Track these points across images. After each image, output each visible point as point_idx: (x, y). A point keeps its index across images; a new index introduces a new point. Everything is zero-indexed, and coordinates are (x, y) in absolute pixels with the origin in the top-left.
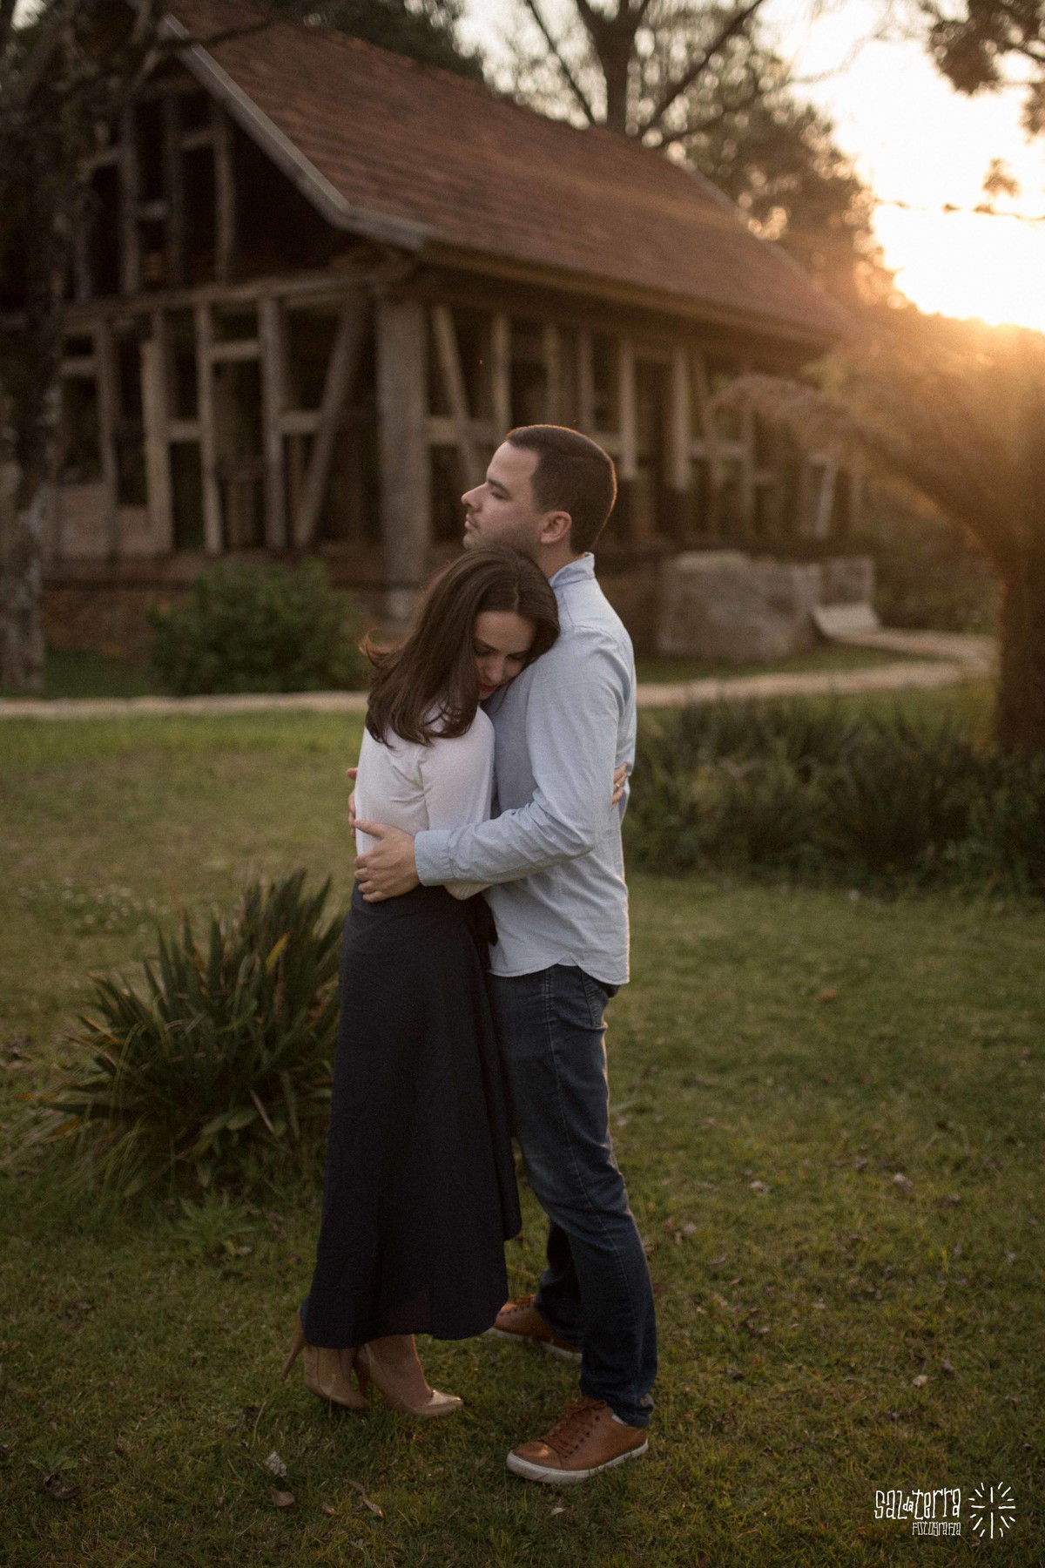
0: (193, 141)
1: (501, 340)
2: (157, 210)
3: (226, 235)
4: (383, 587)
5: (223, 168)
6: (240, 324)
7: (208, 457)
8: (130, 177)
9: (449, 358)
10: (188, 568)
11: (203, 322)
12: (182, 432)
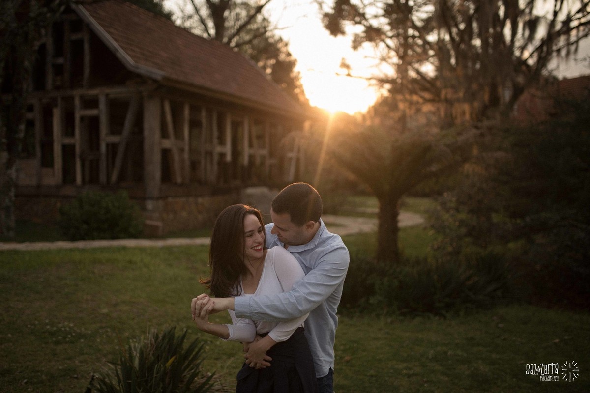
0: (74, 37)
1: (187, 112)
2: (61, 61)
3: (87, 71)
4: (144, 199)
5: (86, 47)
6: (92, 103)
7: (78, 150)
8: (50, 48)
9: (169, 118)
10: (69, 190)
11: (77, 102)
12: (68, 141)
